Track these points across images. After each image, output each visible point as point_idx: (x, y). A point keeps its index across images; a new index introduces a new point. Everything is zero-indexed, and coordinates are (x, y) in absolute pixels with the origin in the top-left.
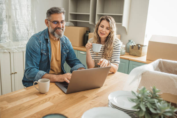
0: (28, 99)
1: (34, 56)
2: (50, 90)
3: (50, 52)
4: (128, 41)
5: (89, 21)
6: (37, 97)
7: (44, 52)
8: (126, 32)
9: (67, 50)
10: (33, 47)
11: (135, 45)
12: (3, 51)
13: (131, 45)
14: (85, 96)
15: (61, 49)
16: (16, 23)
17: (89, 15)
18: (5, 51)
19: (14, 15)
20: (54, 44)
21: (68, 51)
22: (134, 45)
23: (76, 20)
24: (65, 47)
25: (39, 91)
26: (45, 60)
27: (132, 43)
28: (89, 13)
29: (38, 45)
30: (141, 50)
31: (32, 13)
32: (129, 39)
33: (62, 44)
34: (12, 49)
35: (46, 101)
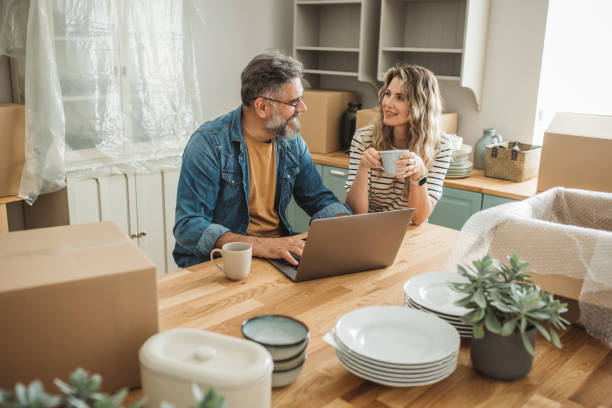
0: (198, 293)
1: (202, 187)
2: (251, 272)
3: (247, 179)
4: (482, 134)
5: (357, 71)
6: (221, 287)
7: (229, 178)
8: (476, 105)
9: (295, 166)
10: (198, 161)
11: (505, 145)
12: (107, 171)
13: (491, 146)
14: (343, 288)
15: (276, 167)
16: (141, 87)
17: (357, 54)
18: (116, 170)
19: (137, 64)
20: (258, 154)
21: (298, 170)
22: (501, 147)
23: (317, 69)
24: (289, 160)
25: (224, 275)
26: (231, 200)
27: (495, 139)
28: (358, 47)
29: (212, 157)
30: (523, 160)
31: (185, 58)
32: (486, 128)
33: (281, 153)
34: (133, 165)
35: (245, 298)
